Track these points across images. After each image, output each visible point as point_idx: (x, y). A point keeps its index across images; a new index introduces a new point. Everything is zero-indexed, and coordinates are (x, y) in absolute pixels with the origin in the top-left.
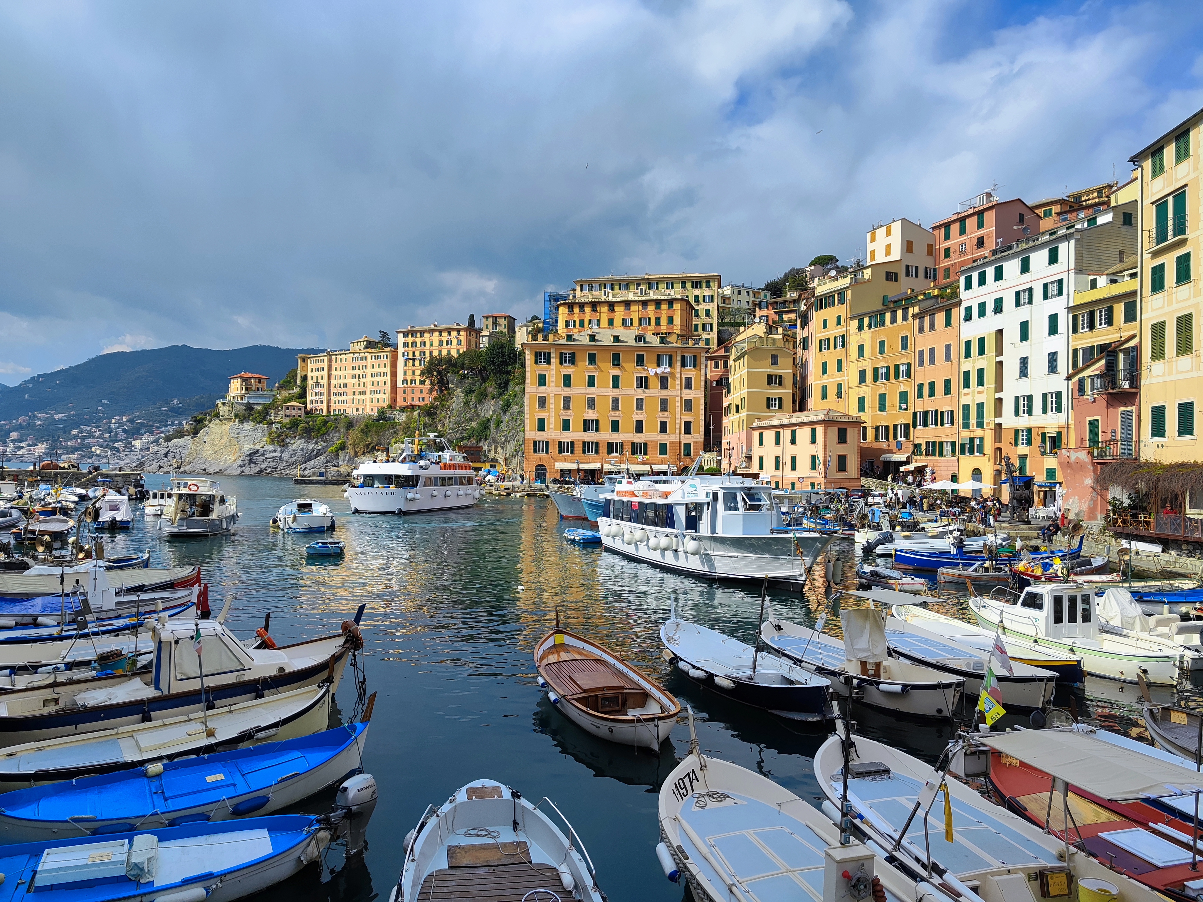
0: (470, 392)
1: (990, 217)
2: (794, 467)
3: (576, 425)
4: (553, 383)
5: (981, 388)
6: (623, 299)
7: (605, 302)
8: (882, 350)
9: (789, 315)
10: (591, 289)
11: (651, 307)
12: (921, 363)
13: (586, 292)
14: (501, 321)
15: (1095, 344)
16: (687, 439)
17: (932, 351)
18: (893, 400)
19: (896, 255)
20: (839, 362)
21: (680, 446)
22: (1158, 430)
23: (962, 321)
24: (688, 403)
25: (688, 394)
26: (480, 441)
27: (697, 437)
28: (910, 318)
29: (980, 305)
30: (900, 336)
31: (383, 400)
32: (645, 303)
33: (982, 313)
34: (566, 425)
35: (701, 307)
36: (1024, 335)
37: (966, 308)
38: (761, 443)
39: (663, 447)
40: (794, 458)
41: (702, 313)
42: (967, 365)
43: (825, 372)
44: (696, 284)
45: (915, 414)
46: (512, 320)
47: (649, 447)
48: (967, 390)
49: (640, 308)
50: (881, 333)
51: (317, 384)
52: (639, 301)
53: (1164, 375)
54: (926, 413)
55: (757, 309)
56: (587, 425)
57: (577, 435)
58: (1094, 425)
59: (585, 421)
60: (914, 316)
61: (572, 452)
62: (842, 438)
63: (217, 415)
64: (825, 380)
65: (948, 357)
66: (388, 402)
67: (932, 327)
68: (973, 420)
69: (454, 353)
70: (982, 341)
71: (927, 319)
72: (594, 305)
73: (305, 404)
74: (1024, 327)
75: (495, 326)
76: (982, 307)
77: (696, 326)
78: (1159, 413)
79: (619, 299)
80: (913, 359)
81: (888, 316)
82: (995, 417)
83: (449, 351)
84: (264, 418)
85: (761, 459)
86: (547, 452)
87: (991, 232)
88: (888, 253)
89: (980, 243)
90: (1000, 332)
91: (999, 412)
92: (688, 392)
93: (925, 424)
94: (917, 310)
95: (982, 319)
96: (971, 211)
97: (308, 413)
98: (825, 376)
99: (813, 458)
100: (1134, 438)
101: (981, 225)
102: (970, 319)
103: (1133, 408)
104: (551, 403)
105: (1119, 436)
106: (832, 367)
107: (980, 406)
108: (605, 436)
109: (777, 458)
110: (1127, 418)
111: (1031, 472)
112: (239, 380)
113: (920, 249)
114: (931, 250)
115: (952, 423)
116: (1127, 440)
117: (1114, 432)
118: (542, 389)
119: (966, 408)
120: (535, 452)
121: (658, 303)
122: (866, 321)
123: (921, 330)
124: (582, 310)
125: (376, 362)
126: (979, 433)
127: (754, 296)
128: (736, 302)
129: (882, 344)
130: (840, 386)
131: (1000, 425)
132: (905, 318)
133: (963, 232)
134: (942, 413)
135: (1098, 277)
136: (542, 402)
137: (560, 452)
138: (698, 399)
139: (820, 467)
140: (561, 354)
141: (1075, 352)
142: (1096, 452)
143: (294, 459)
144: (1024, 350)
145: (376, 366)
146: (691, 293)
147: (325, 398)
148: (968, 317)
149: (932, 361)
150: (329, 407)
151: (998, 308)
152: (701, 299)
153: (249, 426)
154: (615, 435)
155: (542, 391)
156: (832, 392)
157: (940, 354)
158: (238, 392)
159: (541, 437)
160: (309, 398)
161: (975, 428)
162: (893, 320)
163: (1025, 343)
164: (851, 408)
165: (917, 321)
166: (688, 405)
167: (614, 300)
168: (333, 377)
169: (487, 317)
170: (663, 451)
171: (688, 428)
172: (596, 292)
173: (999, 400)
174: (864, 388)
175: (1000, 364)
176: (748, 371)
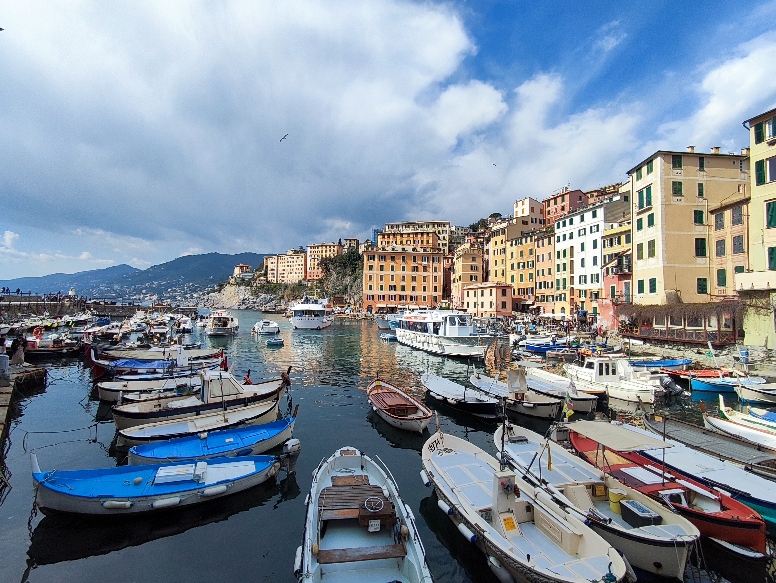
0: (338, 273)
1: (567, 197)
2: (482, 307)
3: (386, 287)
4: (376, 269)
5: (564, 272)
6: (407, 232)
7: (399, 233)
8: (521, 255)
9: (480, 239)
10: (393, 228)
11: (419, 236)
12: (538, 261)
13: (390, 229)
14: (353, 241)
15: (613, 253)
16: (435, 294)
17: (543, 255)
18: (526, 277)
19: (527, 213)
20: (503, 260)
21: (432, 297)
22: (641, 290)
23: (556, 243)
24: (436, 278)
25: (435, 274)
26: (343, 295)
27: (440, 293)
28: (533, 241)
29: (563, 235)
30: (529, 249)
31: (301, 276)
32: (417, 234)
33: (564, 239)
34: (381, 288)
35: (442, 236)
36: (583, 249)
37: (557, 237)
38: (468, 296)
39: (424, 297)
40: (482, 303)
41: (442, 238)
42: (558, 262)
43: (496, 264)
44: (439, 226)
45: (536, 283)
46: (358, 241)
47: (418, 298)
48: (558, 273)
49: (414, 236)
50: (521, 248)
51: (272, 269)
52: (414, 233)
53: (643, 266)
54: (540, 283)
55: (466, 237)
56: (391, 288)
57: (386, 292)
58: (613, 288)
59: (390, 286)
60: (535, 240)
61: (384, 300)
62: (504, 294)
63: (229, 283)
64: (496, 268)
65: (550, 258)
66: (303, 277)
67: (543, 245)
68: (561, 286)
69: (332, 256)
70: (564, 251)
71: (541, 242)
72: (394, 235)
73: (267, 278)
74: (583, 245)
75: (350, 244)
76: (564, 236)
77: (439, 244)
78: (641, 283)
79: (405, 232)
80: (535, 259)
81: (524, 240)
82: (571, 284)
83: (330, 255)
84: (249, 284)
85: (468, 303)
86: (373, 300)
87: (568, 204)
88: (523, 212)
89: (563, 208)
90: (572, 247)
91: (572, 282)
92: (436, 273)
93: (540, 288)
94: (536, 237)
95: (564, 241)
96: (559, 195)
97: (268, 282)
98: (496, 266)
99: (491, 303)
100: (630, 294)
101: (563, 201)
102: (559, 241)
103: (630, 281)
104: (375, 278)
105: (624, 293)
106: (499, 262)
107: (564, 280)
108: (399, 292)
109: (475, 303)
110: (627, 285)
111: (586, 309)
112: (239, 268)
113: (537, 211)
114: (542, 211)
115: (552, 287)
116: (627, 295)
117: (621, 291)
118: (371, 271)
119: (558, 280)
120: (367, 299)
121: (422, 234)
122: (514, 242)
123: (538, 246)
124: (389, 237)
125: (298, 260)
126: (564, 292)
127: (465, 231)
128: (457, 233)
129: (521, 252)
130: (503, 271)
131: (573, 288)
132: (531, 241)
133: (555, 203)
134: (548, 283)
135: (614, 224)
136: (371, 277)
137: (378, 300)
138: (440, 276)
139: (494, 307)
140: (379, 256)
141: (605, 256)
142: (614, 300)
143: (261, 302)
144: (583, 255)
145: (298, 261)
146: (437, 229)
147: (275, 276)
148: (558, 241)
149: (543, 260)
150: (277, 279)
151: (571, 237)
152: (441, 232)
153: (242, 287)
154: (403, 292)
155: (371, 273)
156: (499, 273)
157: (546, 257)
158: (238, 273)
159: (370, 293)
160: (269, 276)
161: (562, 289)
162: (526, 242)
163: (583, 252)
164: (508, 280)
165: (536, 242)
166: (436, 279)
167: (403, 232)
168: (279, 266)
169: (347, 240)
170: (424, 299)
171: (435, 289)
172: (395, 229)
173: (572, 277)
174: (514, 272)
175: (572, 261)
176: (462, 264)
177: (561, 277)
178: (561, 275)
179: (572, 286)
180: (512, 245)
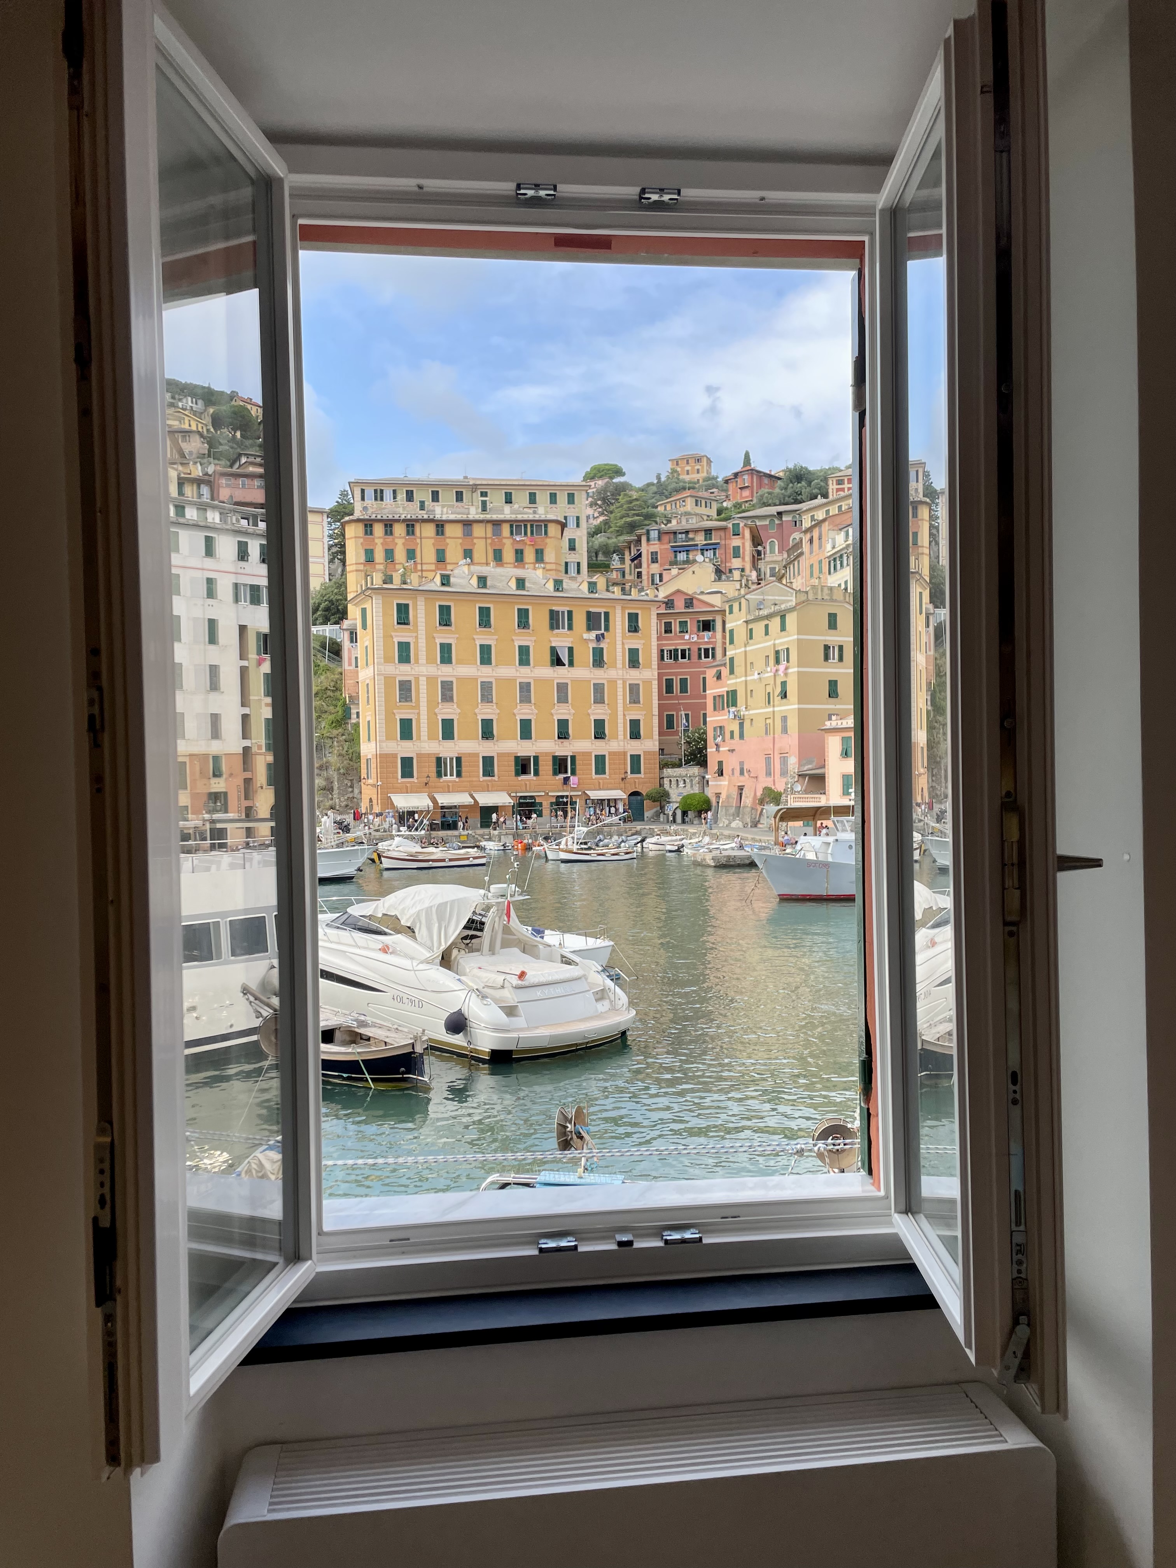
4: (423, 659)
6: (459, 517)
7: (430, 521)
11: (508, 533)
16: (634, 747)
21: (625, 759)
25: (634, 676)
27: (649, 744)
32: (493, 525)
34: (448, 730)
38: (847, 753)
39: (600, 761)
47: (579, 762)
52: (488, 521)
57: (465, 746)
59: (477, 722)
61: (459, 776)
72: (410, 525)
79: (452, 517)
92: (634, 672)
104: (422, 693)
118: (405, 668)
121: (515, 526)
136: (406, 690)
137: (439, 775)
138: (648, 682)
154: (526, 743)
155: (405, 672)
166: (635, 693)
167: (444, 518)
170: (600, 767)
171: (635, 730)
176: (798, 639)
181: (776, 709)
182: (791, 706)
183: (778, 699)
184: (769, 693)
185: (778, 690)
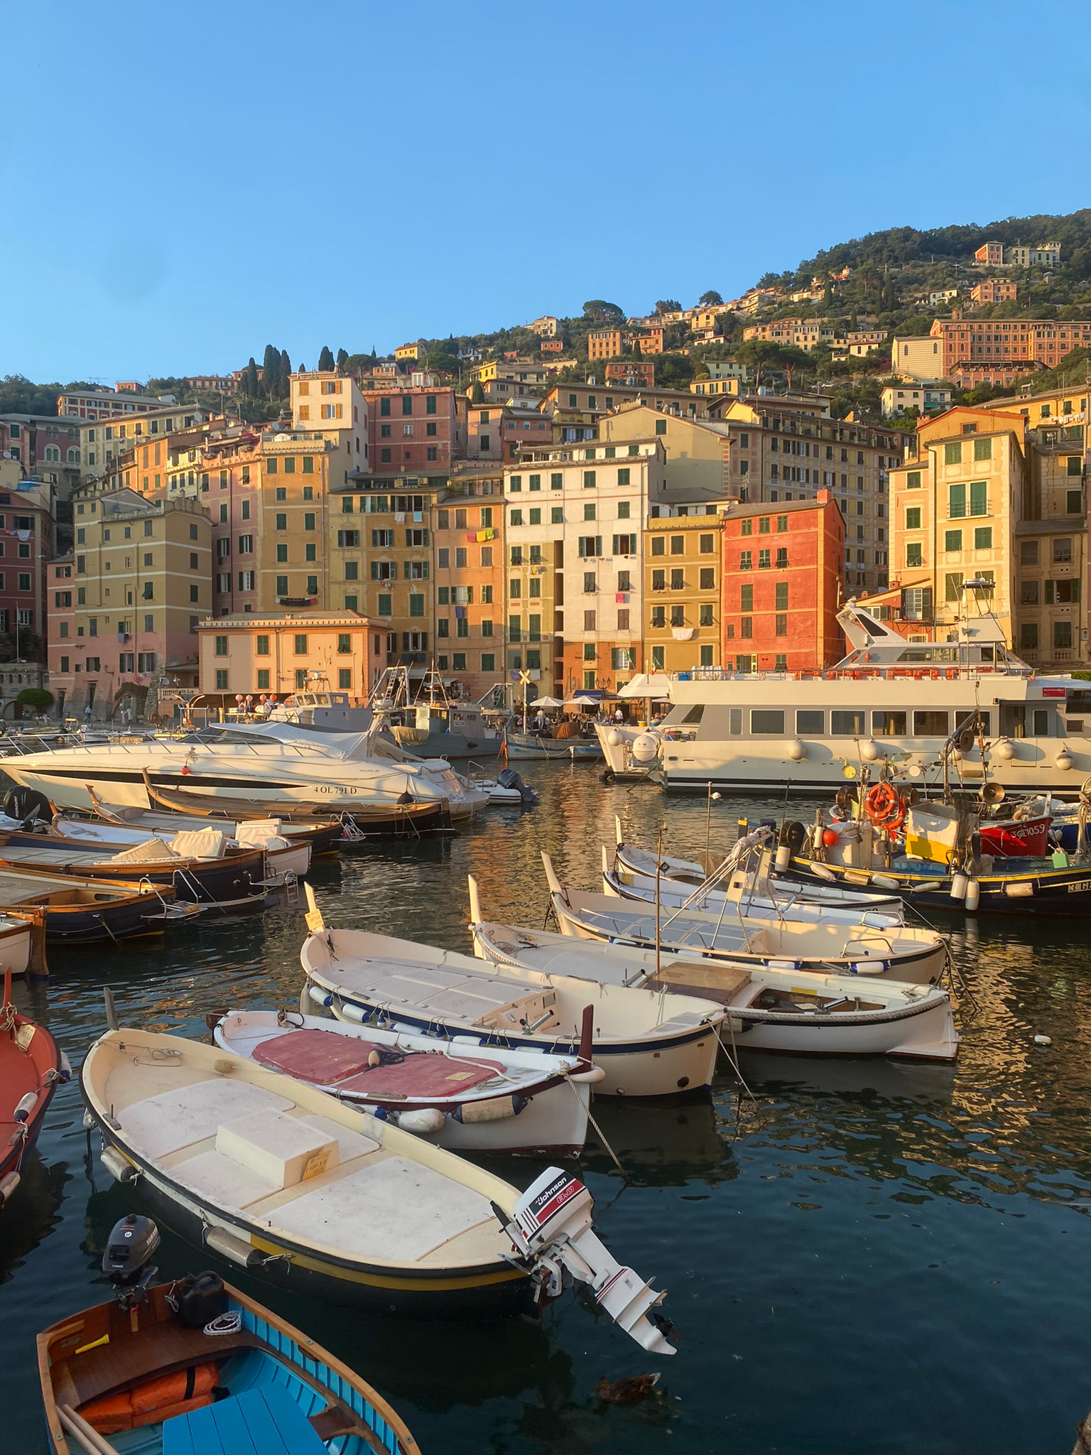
5: (535, 600)
8: (382, 542)
12: (444, 564)
17: (462, 552)
18: (401, 604)
20: (311, 548)
23: (507, 525)
29: (532, 510)
30: (411, 527)
33: (536, 520)
37: (514, 511)
38: (221, 651)
43: (283, 558)
45: (435, 622)
48: (517, 600)
50: (381, 521)
60: (432, 508)
64: (283, 569)
65: (487, 563)
67: (461, 524)
68: (525, 633)
70: (535, 549)
71: (453, 514)
76: (536, 513)
81: (393, 501)
82: (555, 630)
88: (326, 414)
89: (432, 430)
90: (559, 543)
91: (559, 626)
94: (435, 500)
95: (536, 526)
96: (418, 391)
98: (283, 564)
101: (431, 409)
102: (519, 523)
106: (296, 553)
107: (535, 619)
109: (263, 673)
113: (361, 419)
114: (366, 423)
115: (494, 634)
119: (515, 619)
122: (356, 501)
123: (444, 525)
126: (534, 646)
129: (382, 533)
130: (312, 579)
131: (561, 639)
133: (406, 411)
148: (516, 522)
149: (462, 563)
151: (558, 518)
156: (296, 586)
157: (474, 557)
161: (528, 640)
163: (592, 558)
164: (333, 608)
165: (436, 515)
173: (559, 616)
174: (357, 587)
175: (559, 578)
176: (166, 545)
177: (525, 612)
178: (525, 605)
179: (558, 634)
180: (348, 508)
181: (139, 608)
182: (158, 607)
183: (141, 599)
184: (130, 594)
185: (142, 590)
